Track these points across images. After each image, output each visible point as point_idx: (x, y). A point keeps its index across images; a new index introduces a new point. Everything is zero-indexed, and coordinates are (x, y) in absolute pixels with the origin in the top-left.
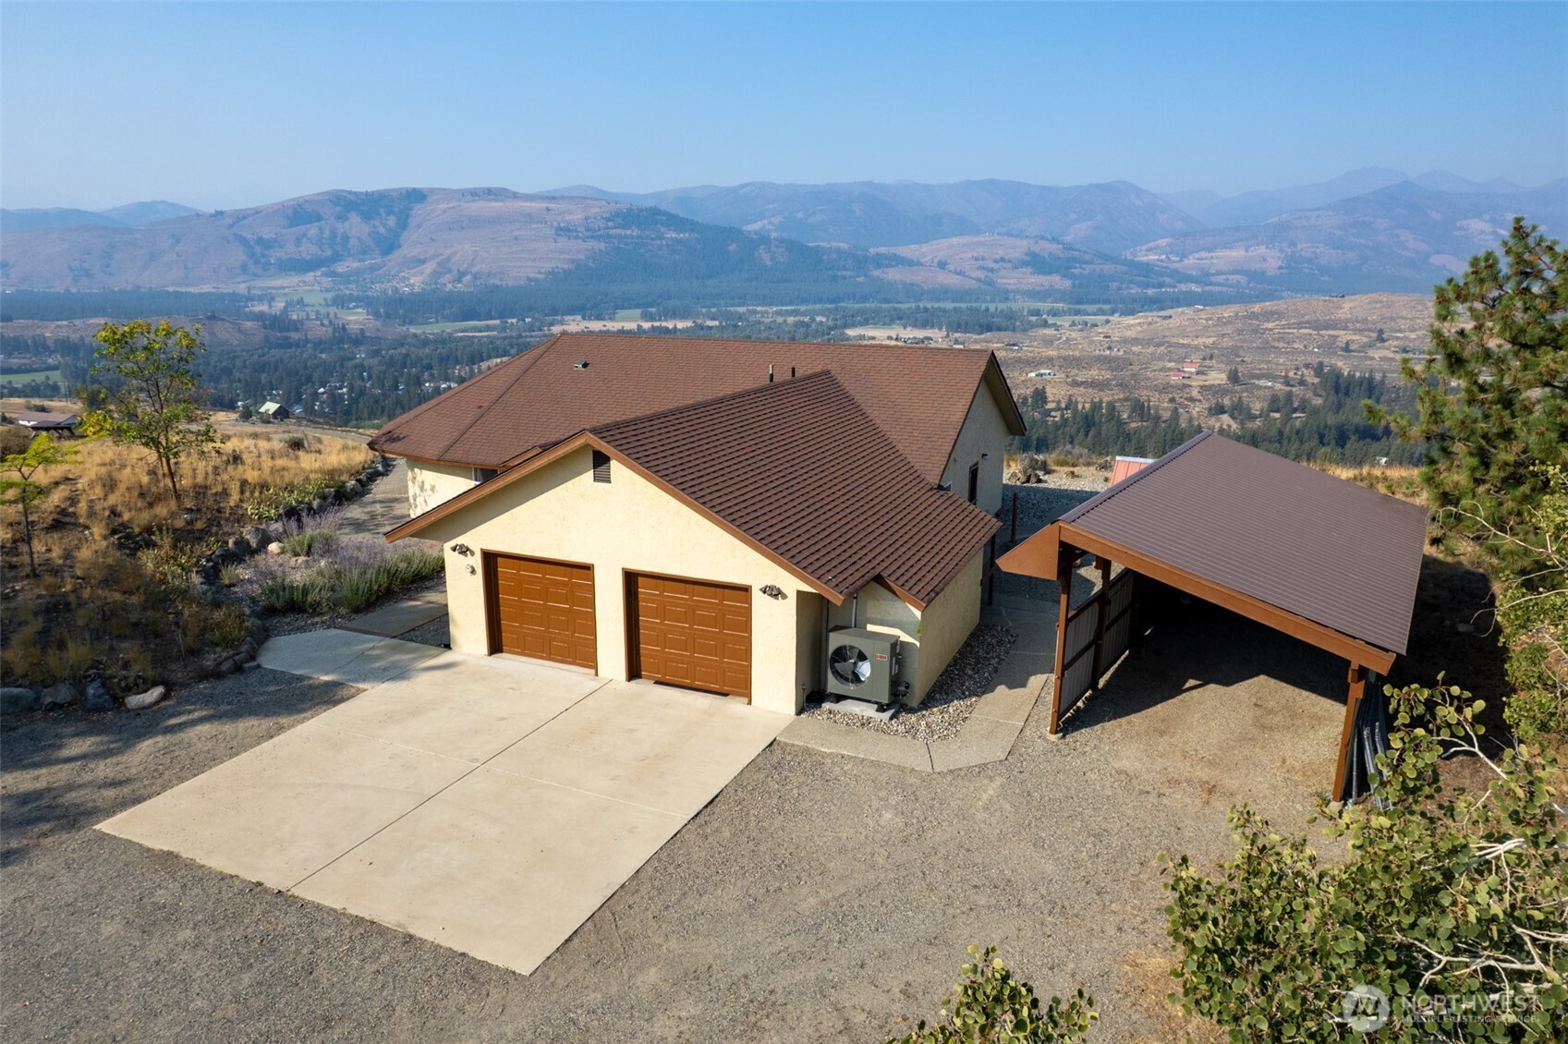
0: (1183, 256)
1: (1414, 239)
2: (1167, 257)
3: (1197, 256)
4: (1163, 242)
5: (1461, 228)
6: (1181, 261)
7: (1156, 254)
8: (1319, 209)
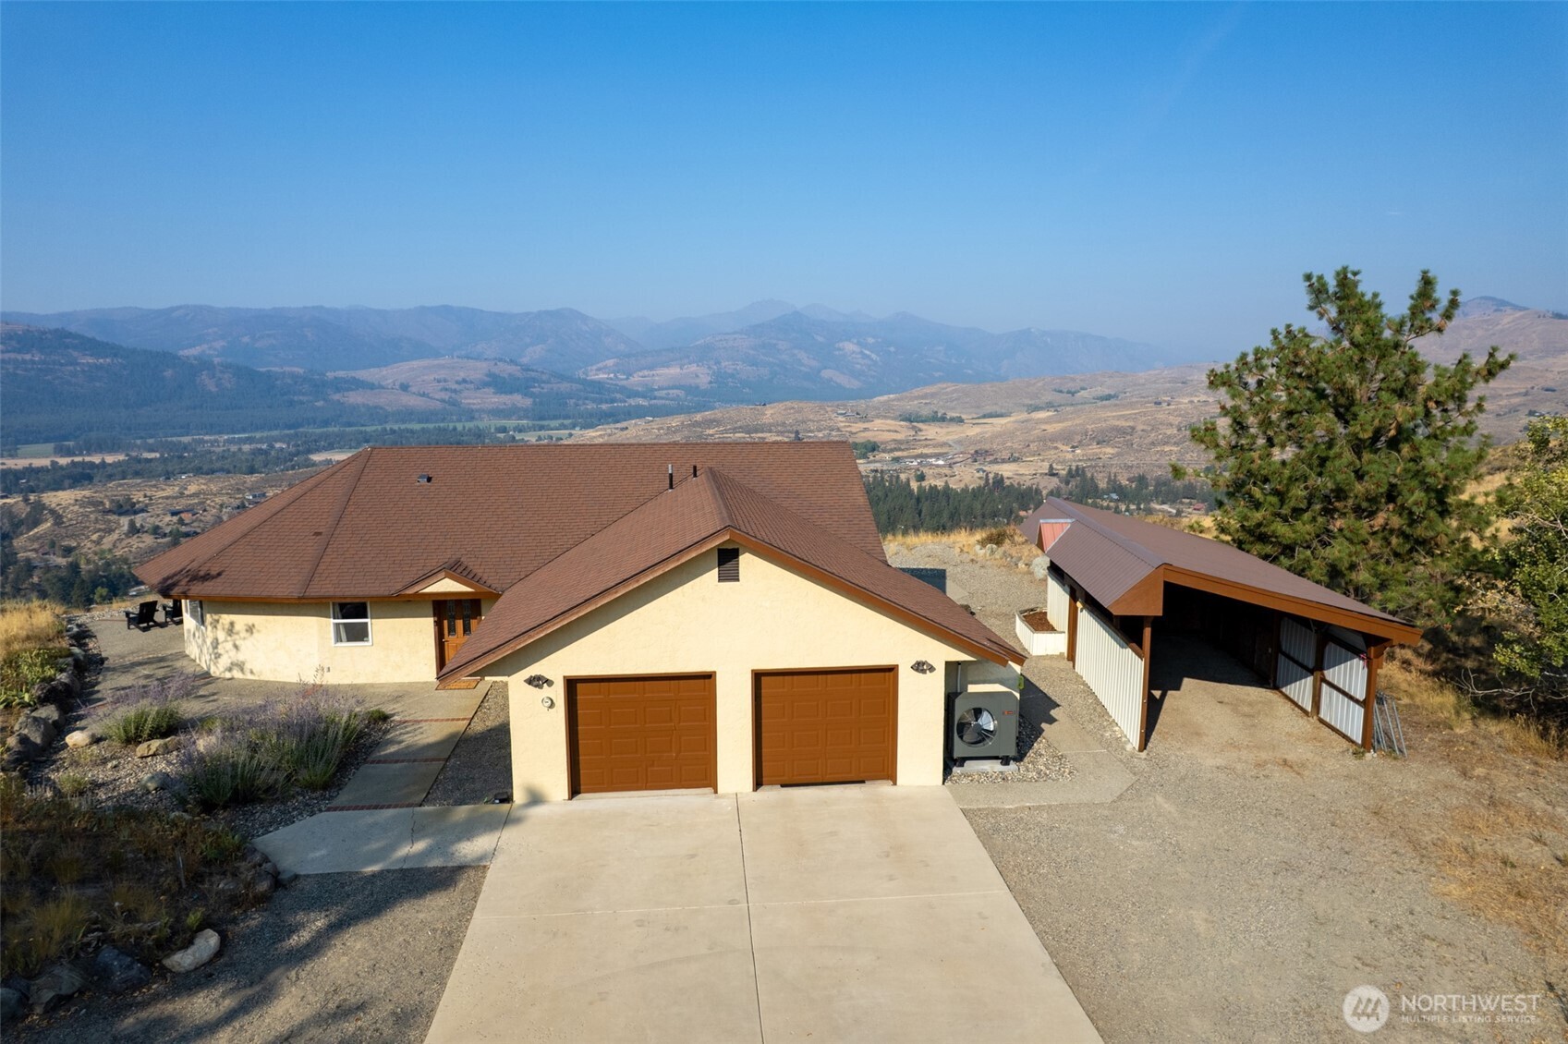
0: (629, 375)
1: (808, 357)
2: (615, 375)
3: (641, 374)
4: (610, 362)
5: (839, 349)
6: (627, 379)
7: (604, 373)
8: (735, 333)
